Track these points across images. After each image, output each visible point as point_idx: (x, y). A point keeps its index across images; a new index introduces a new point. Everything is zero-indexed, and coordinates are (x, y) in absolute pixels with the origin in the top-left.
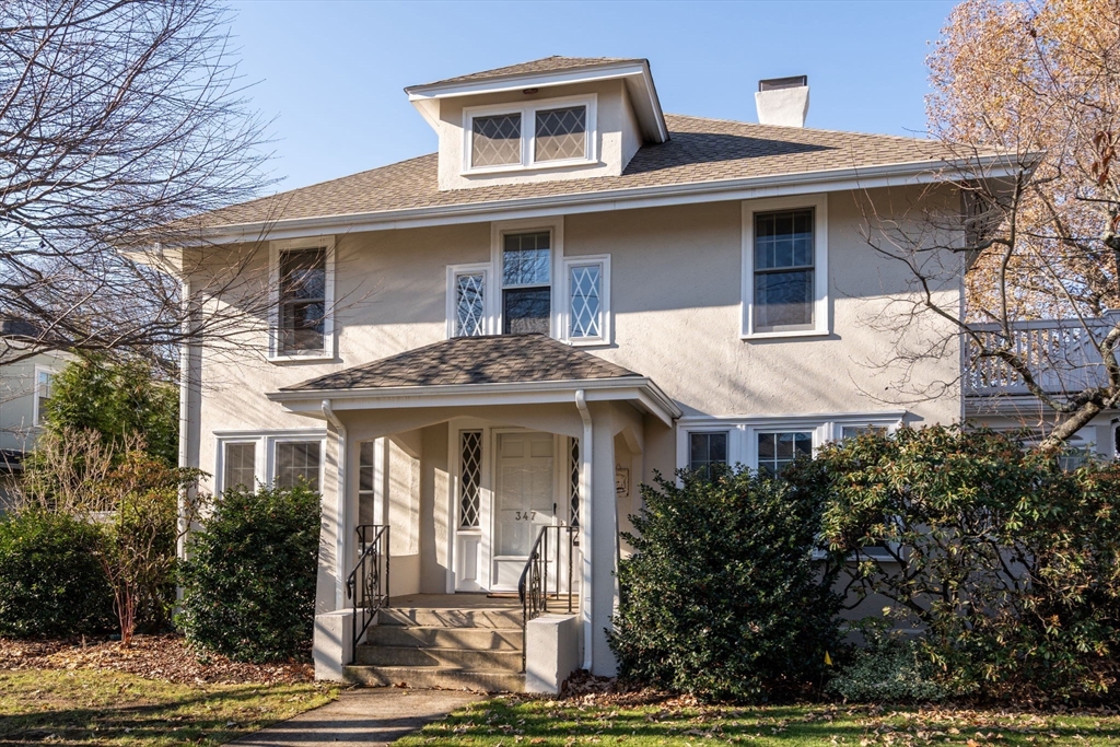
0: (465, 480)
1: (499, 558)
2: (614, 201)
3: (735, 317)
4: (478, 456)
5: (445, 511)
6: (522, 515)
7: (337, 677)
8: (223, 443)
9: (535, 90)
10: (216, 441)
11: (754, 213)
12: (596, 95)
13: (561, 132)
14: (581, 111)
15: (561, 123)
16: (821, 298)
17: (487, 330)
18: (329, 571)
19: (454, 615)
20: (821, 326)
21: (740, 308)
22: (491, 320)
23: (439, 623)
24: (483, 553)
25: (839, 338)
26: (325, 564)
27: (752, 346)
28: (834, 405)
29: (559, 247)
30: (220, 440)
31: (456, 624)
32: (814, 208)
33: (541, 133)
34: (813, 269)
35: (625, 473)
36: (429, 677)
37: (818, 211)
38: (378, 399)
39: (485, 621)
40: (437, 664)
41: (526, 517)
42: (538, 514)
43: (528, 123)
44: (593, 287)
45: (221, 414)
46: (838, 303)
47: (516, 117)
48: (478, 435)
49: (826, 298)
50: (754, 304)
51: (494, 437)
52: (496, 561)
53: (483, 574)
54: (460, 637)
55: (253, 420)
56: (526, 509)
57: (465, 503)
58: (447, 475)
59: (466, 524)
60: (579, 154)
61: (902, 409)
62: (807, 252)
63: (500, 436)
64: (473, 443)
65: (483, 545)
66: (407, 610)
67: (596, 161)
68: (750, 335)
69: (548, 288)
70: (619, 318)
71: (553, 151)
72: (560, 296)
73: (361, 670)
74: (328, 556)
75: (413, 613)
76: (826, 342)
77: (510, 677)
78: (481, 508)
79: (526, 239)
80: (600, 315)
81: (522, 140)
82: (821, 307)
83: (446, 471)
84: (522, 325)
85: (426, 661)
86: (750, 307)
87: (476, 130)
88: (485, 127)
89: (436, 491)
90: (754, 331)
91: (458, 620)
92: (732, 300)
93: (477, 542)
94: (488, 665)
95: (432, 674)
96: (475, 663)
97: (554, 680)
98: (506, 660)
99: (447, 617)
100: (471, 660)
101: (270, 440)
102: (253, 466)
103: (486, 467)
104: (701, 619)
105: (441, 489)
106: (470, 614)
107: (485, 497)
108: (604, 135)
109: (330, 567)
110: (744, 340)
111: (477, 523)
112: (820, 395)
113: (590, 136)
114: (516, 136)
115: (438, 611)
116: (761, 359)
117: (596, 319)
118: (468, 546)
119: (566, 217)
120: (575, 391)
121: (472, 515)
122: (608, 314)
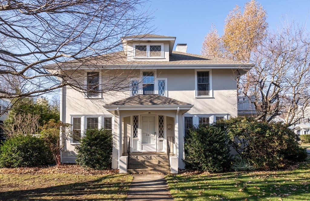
0: (134, 126)
1: (143, 144)
2: (171, 67)
3: (194, 93)
4: (137, 121)
5: (130, 134)
6: (147, 135)
7: (125, 172)
8: (72, 118)
9: (150, 41)
10: (70, 117)
11: (197, 72)
12: (163, 43)
13: (156, 51)
14: (160, 46)
15: (156, 49)
16: (211, 90)
17: (139, 93)
18: (116, 148)
19: (147, 157)
20: (211, 96)
21: (195, 91)
22: (140, 91)
23: (144, 159)
24: (139, 143)
25: (214, 98)
26: (115, 146)
27: (197, 99)
28: (214, 112)
29: (156, 76)
30: (71, 117)
31: (148, 159)
32: (209, 72)
33: (151, 50)
34: (209, 84)
35: (171, 125)
36: (148, 171)
37: (210, 72)
38: (131, 108)
39: (154, 158)
40: (148, 168)
41: (148, 135)
42: (151, 134)
43: (148, 48)
44: (163, 85)
45: (72, 110)
46: (214, 91)
47: (146, 46)
48: (137, 117)
49: (212, 90)
50: (198, 90)
51: (141, 117)
52: (142, 145)
53: (139, 148)
54: (151, 162)
55: (80, 112)
56: (148, 133)
57: (134, 132)
58: (130, 126)
59: (134, 137)
60: (160, 56)
61: (227, 113)
62: (208, 80)
63: (142, 117)
64: (136, 118)
65: (139, 141)
66: (135, 156)
67: (164, 58)
68: (197, 97)
69: (153, 84)
70: (169, 92)
71: (154, 55)
72: (156, 86)
73: (131, 170)
74: (115, 144)
75: (137, 157)
76: (212, 99)
77: (167, 170)
78: (138, 133)
79: (148, 73)
80: (165, 91)
81: (147, 52)
82: (211, 92)
83: (130, 124)
84: (147, 92)
85: (145, 167)
86: (197, 91)
87: (136, 48)
88: (138, 48)
89: (128, 129)
90: (198, 96)
91: (148, 158)
92: (193, 89)
93: (137, 141)
94: (160, 168)
95: (149, 170)
96: (157, 167)
97: (177, 170)
98: (164, 166)
99: (145, 158)
100: (156, 167)
101: (85, 117)
102: (80, 123)
103: (139, 124)
104: (209, 156)
105: (129, 129)
106: (151, 156)
107: (139, 131)
108: (165, 52)
109: (116, 147)
110: (196, 98)
111: (137, 137)
112: (211, 110)
113: (162, 52)
114: (145, 50)
115: (143, 156)
116: (199, 102)
117: (164, 92)
118: (135, 142)
119: (157, 69)
120: (177, 107)
121: (136, 135)
122: (167, 91)
